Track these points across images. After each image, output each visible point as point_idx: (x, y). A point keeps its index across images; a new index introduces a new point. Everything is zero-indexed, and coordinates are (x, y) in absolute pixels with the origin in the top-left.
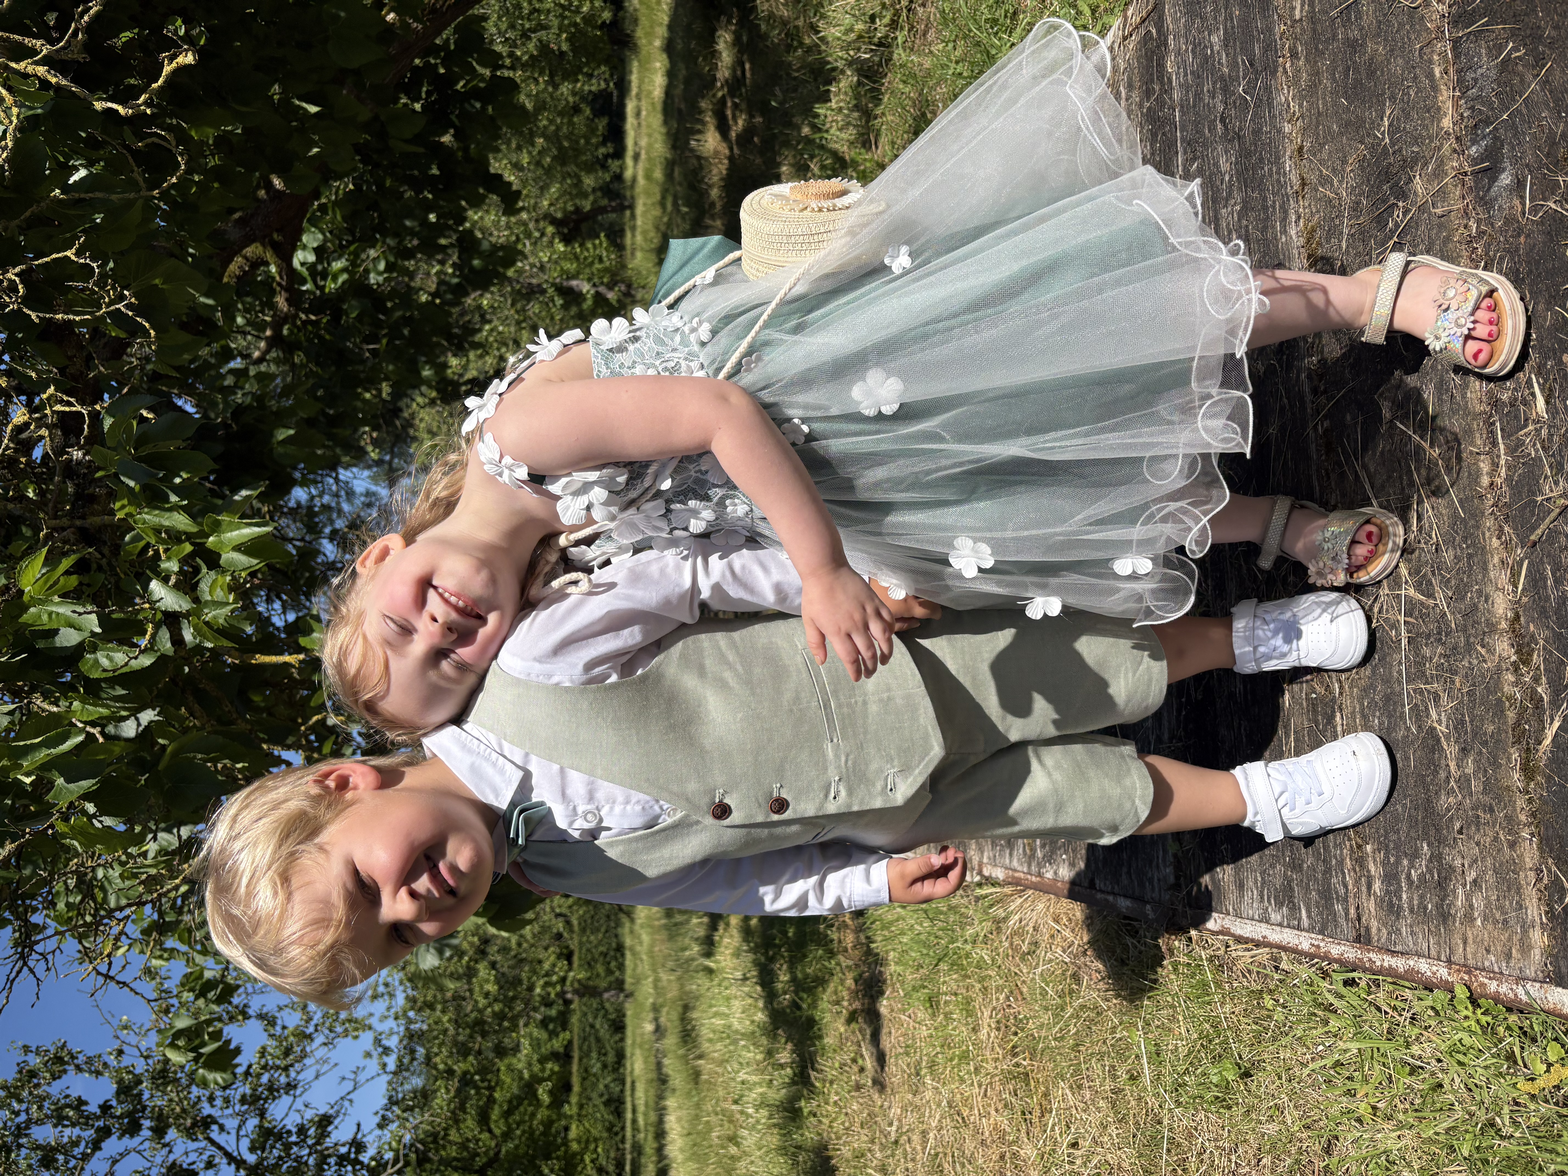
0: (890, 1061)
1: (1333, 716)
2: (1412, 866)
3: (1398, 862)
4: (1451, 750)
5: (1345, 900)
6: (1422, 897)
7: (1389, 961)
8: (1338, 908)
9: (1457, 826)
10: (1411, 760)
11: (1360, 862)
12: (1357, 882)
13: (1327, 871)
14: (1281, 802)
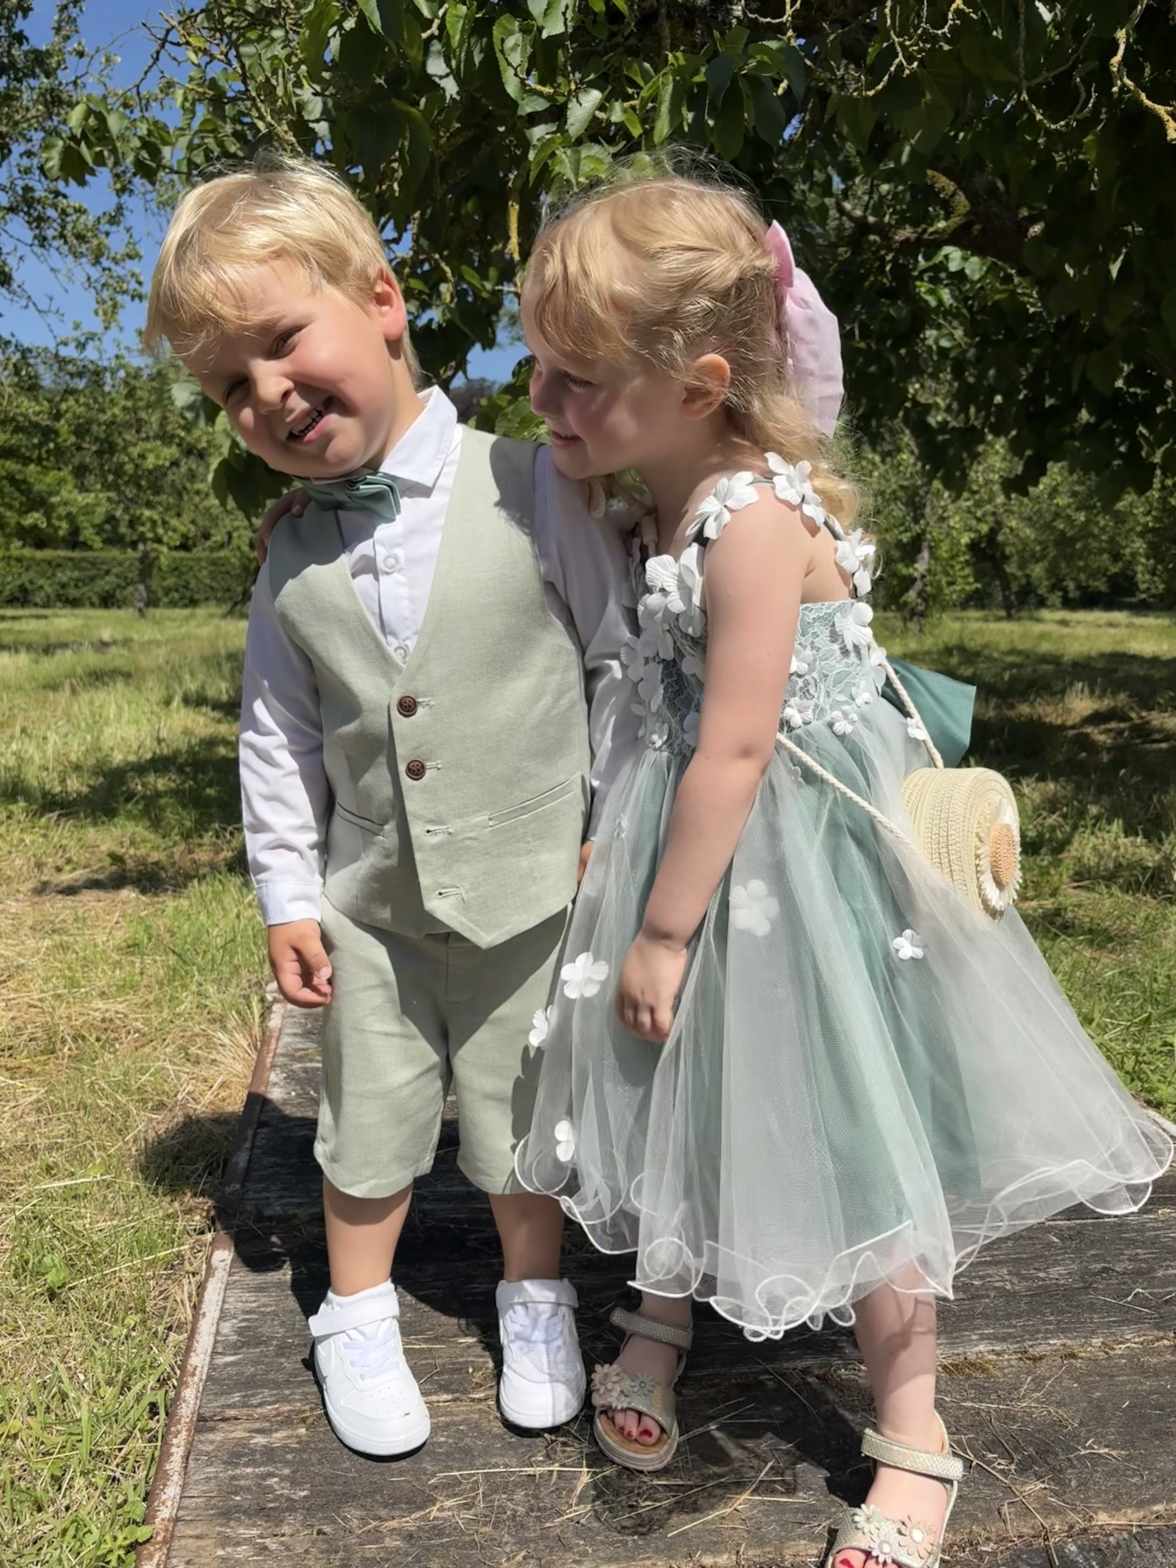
0: (69, 901)
1: (447, 1391)
2: (283, 1478)
3: (287, 1463)
4: (410, 1522)
5: (245, 1405)
6: (248, 1489)
7: (177, 1452)
8: (236, 1397)
9: (327, 1529)
10: (397, 1477)
11: (287, 1421)
12: (266, 1418)
13: (277, 1385)
14: (353, 1334)
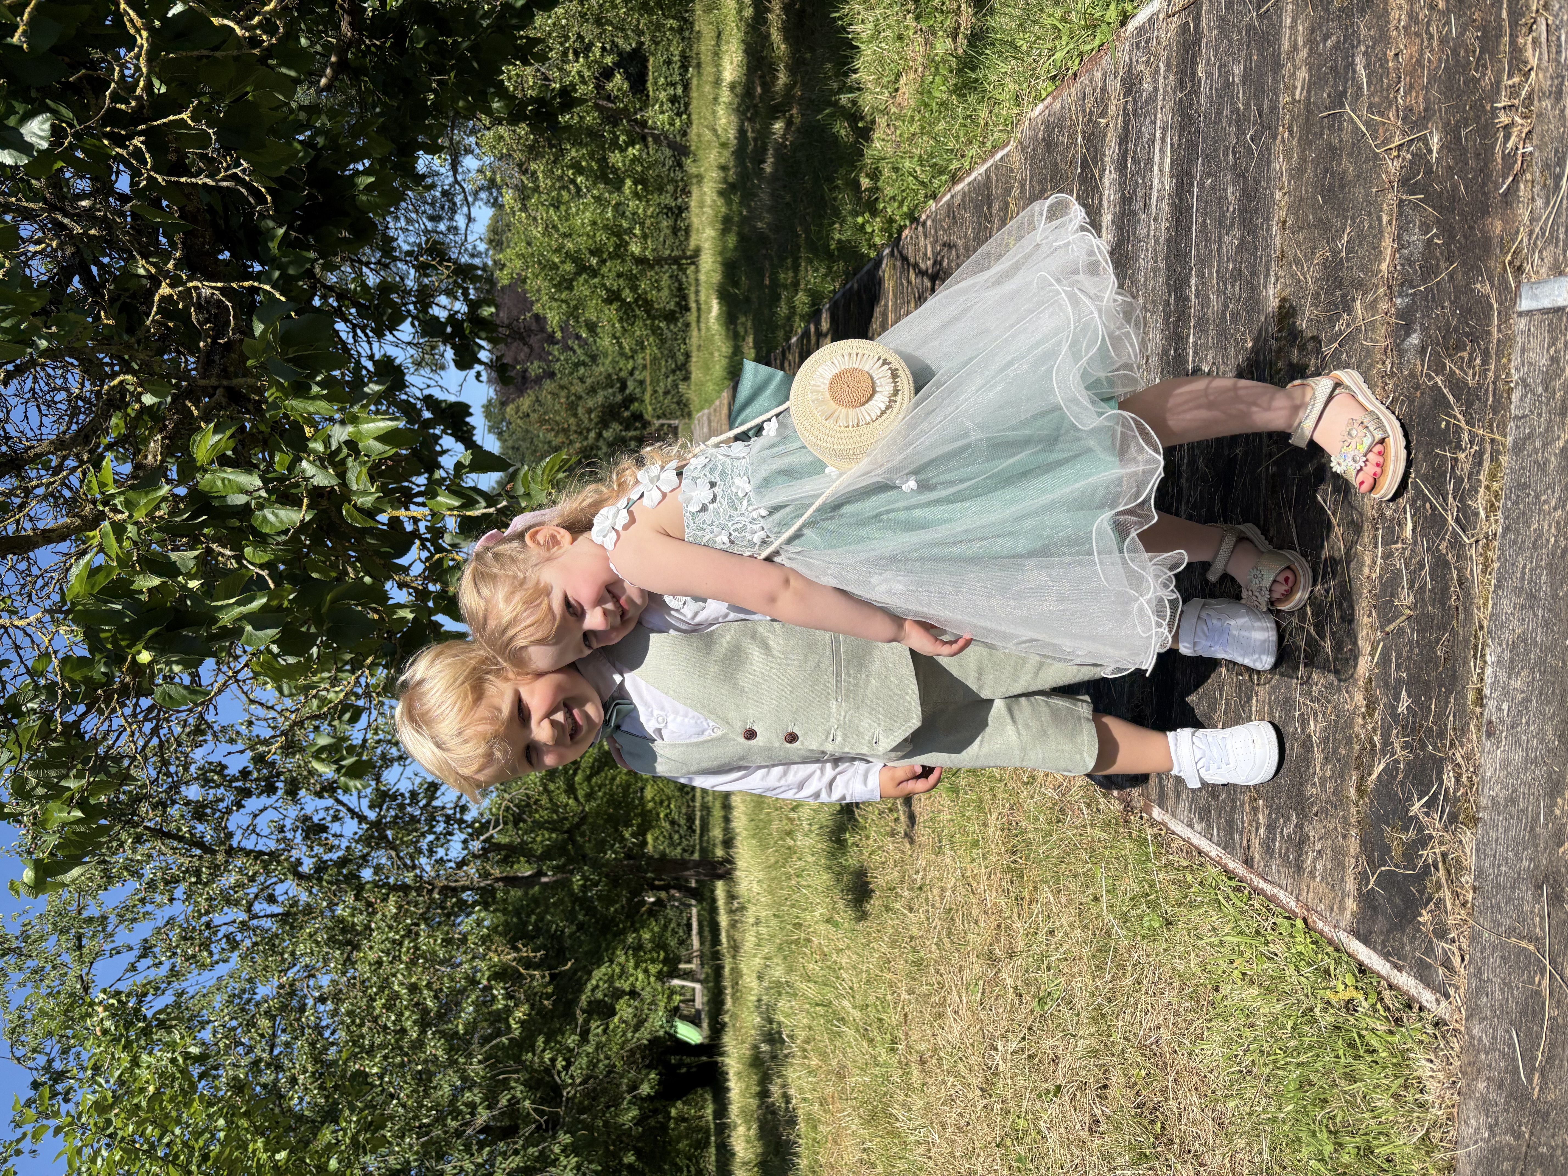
1: (1249, 699)
2: (1285, 825)
3: (1277, 819)
4: (1319, 756)
5: (1241, 833)
6: (1288, 849)
7: (1262, 884)
8: (1237, 836)
9: (1315, 809)
10: (1294, 751)
11: (1255, 809)
12: (1251, 822)
13: (1233, 808)
14: (1200, 765)
